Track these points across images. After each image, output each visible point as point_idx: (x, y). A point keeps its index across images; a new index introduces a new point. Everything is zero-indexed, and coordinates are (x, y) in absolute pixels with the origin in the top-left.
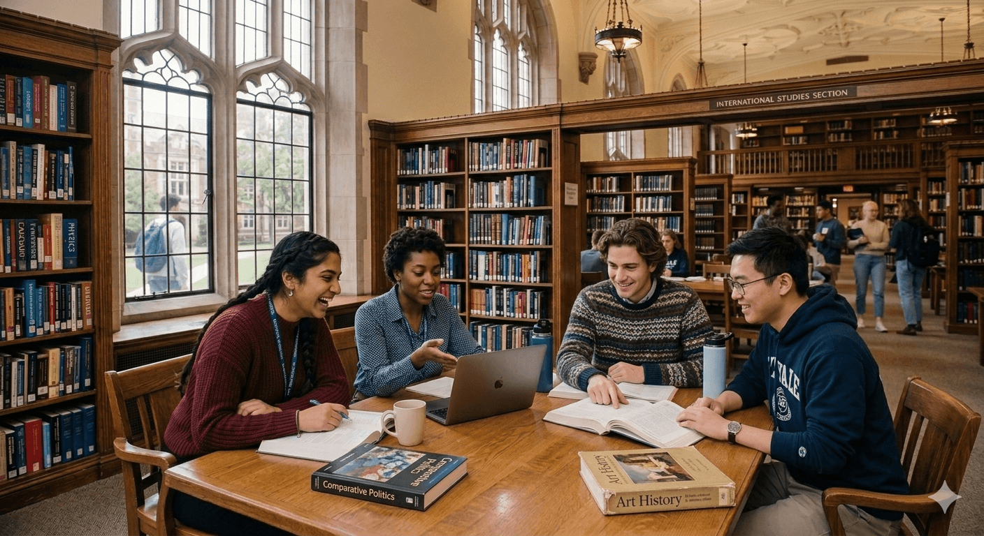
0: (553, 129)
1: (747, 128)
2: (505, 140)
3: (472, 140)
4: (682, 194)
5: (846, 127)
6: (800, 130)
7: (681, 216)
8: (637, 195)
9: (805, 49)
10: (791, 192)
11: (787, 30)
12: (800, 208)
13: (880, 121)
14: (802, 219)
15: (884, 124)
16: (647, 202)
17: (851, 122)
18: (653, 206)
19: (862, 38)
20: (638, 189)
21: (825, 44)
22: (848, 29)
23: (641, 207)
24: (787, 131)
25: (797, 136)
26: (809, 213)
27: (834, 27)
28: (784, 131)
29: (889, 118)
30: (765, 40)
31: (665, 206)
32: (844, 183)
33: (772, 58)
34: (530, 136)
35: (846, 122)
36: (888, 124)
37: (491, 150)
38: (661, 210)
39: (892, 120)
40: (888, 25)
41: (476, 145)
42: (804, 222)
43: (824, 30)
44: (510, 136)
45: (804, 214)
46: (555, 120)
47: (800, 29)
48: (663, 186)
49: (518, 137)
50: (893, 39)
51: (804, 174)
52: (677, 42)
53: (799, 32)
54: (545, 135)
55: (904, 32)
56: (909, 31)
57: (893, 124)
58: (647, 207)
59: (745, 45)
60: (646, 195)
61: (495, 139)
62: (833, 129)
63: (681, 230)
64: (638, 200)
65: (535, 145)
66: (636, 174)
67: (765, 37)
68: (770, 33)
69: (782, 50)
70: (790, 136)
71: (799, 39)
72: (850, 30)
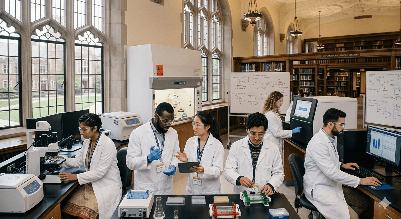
0: (287, 60)
1: (320, 45)
2: (272, 63)
3: (263, 63)
4: (315, 75)
5: (362, 45)
6: (343, 45)
7: (315, 81)
8: (301, 75)
9: (345, 13)
10: (339, 71)
11: (337, 6)
12: (343, 77)
13: (376, 42)
14: (343, 81)
15: (378, 43)
16: (304, 77)
17: (364, 42)
18: (306, 78)
19: (369, 9)
20: (301, 73)
21: (354, 11)
22: (363, 6)
23: (302, 79)
24: (337, 45)
25: (341, 48)
26: (346, 79)
27: (357, 5)
28: (336, 46)
29: (380, 41)
30: (328, 10)
31: (309, 78)
32: (361, 68)
33: (331, 16)
34: (280, 62)
35: (362, 42)
36: (380, 43)
37: (268, 65)
38: (308, 79)
39: (381, 42)
40: (379, 4)
41: (264, 64)
42: (344, 83)
43: (353, 6)
44: (274, 62)
45: (344, 79)
46: (287, 58)
47: (343, 6)
48: (309, 72)
49: (276, 62)
50: (382, 9)
51: (344, 64)
52: (289, 12)
53: (342, 7)
54: (284, 62)
55: (386, 7)
56: (387, 6)
57: (382, 43)
58: (304, 79)
59: (320, 12)
60: (304, 75)
61: (270, 63)
62: (356, 45)
63: (315, 85)
64: (301, 76)
65: (281, 64)
66: (300, 69)
67: (327, 9)
68: (330, 7)
69: (335, 13)
70: (339, 48)
71: (342, 9)
72: (364, 6)
